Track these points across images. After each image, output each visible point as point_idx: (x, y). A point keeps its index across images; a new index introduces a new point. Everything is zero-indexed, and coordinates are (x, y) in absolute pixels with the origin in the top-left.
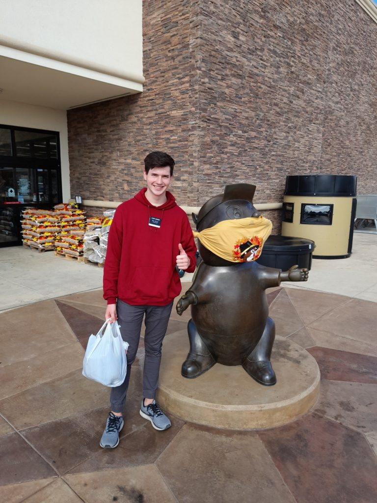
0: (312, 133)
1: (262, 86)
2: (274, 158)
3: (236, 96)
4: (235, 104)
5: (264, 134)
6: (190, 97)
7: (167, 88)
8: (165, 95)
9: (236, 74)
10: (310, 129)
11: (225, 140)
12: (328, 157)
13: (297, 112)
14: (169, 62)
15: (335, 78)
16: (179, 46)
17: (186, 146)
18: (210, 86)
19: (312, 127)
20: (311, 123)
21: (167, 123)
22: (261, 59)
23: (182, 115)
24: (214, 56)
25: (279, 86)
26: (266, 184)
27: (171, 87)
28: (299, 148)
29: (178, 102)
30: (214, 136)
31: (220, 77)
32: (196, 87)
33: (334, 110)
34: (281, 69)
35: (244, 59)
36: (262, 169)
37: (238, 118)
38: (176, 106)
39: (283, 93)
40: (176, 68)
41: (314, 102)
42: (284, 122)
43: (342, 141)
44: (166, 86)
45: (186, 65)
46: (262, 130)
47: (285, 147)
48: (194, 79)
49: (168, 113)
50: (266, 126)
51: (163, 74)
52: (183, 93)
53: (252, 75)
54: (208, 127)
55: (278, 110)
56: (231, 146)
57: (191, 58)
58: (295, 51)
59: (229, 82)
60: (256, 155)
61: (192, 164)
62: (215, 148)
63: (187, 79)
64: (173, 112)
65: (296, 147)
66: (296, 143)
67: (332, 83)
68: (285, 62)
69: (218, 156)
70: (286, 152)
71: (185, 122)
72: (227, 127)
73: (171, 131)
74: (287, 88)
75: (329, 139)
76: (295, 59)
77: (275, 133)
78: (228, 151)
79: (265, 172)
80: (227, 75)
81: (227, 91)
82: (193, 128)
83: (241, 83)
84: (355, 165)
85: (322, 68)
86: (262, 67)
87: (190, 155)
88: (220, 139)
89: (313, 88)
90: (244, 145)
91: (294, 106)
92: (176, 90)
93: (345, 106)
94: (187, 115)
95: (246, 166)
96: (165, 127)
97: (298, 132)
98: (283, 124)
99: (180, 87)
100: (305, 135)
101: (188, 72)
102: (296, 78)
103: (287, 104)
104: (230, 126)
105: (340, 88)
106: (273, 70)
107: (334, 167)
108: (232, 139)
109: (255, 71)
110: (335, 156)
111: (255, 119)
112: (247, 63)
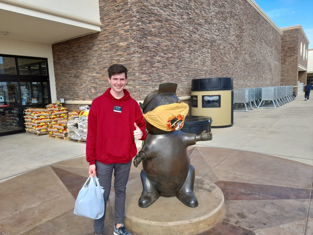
0: (204, 54)
1: (174, 26)
2: (183, 69)
3: (158, 33)
4: (158, 37)
5: (177, 55)
6: (131, 34)
7: (116, 29)
8: (115, 33)
9: (158, 19)
10: (203, 51)
11: (154, 59)
12: (215, 67)
13: (195, 41)
14: (116, 13)
15: (215, 21)
16: (122, 4)
17: (130, 64)
18: (142, 27)
19: (204, 50)
20: (203, 48)
21: (117, 50)
22: (172, 11)
23: (126, 45)
24: (144, 9)
25: (183, 26)
26: (180, 85)
27: (118, 28)
28: (197, 63)
29: (124, 37)
30: (147, 57)
31: (148, 22)
32: (134, 28)
33: (216, 40)
34: (184, 17)
35: (162, 11)
36: (177, 76)
37: (160, 46)
38: (122, 39)
39: (186, 30)
40: (121, 17)
41: (204, 35)
42: (188, 47)
43: (222, 58)
44: (115, 28)
45: (127, 15)
46: (175, 52)
47: (189, 62)
48: (133, 23)
49: (117, 44)
50: (178, 50)
51: (113, 21)
52: (126, 31)
53: (167, 20)
54: (143, 52)
55: (184, 41)
56: (157, 63)
57: (129, 10)
58: (191, 5)
59: (154, 25)
60: (173, 68)
61: (135, 75)
62: (148, 64)
63: (128, 23)
64: (121, 43)
65: (196, 62)
66: (196, 60)
67: (213, 24)
68: (186, 12)
69: (150, 69)
70: (190, 66)
71: (129, 49)
72: (154, 51)
73: (120, 55)
74: (188, 28)
75: (214, 57)
76: (192, 10)
77: (183, 54)
78: (156, 66)
79: (179, 78)
80: (152, 20)
81: (153, 30)
82: (134, 53)
83: (161, 25)
84: (230, 71)
85: (207, 16)
86: (172, 15)
87: (133, 69)
88: (151, 59)
89: (203, 27)
90: (165, 62)
91: (193, 38)
92: (122, 30)
93: (222, 37)
94: (129, 45)
95: (167, 74)
96: (116, 52)
97: (196, 54)
98: (188, 49)
99: (124, 28)
100: (201, 55)
101: (128, 19)
102: (193, 22)
103: (189, 37)
104: (156, 51)
105: (218, 27)
106: (179, 17)
107: (218, 73)
108: (158, 58)
109: (169, 18)
110: (219, 67)
111: (171, 46)
112: (164, 13)
